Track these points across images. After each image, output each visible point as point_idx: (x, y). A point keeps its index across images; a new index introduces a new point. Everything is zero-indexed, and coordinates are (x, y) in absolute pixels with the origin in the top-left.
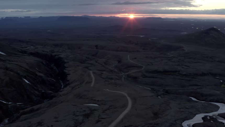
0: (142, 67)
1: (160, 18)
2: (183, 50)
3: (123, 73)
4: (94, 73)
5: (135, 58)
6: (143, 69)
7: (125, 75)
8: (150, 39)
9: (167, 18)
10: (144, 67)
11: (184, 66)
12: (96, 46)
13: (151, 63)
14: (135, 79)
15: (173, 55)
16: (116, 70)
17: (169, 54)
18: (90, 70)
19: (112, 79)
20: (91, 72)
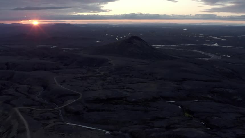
0: (79, 95)
1: (69, 25)
2: (110, 63)
3: (58, 106)
4: (22, 111)
5: (64, 81)
6: (81, 97)
7: (61, 109)
8: (65, 50)
9: (76, 24)
10: (81, 94)
11: (127, 88)
12: (6, 64)
13: (86, 87)
14: (77, 116)
15: (103, 73)
16: (46, 101)
17: (97, 70)
18: (14, 106)
19: (48, 119)
20: (16, 109)
